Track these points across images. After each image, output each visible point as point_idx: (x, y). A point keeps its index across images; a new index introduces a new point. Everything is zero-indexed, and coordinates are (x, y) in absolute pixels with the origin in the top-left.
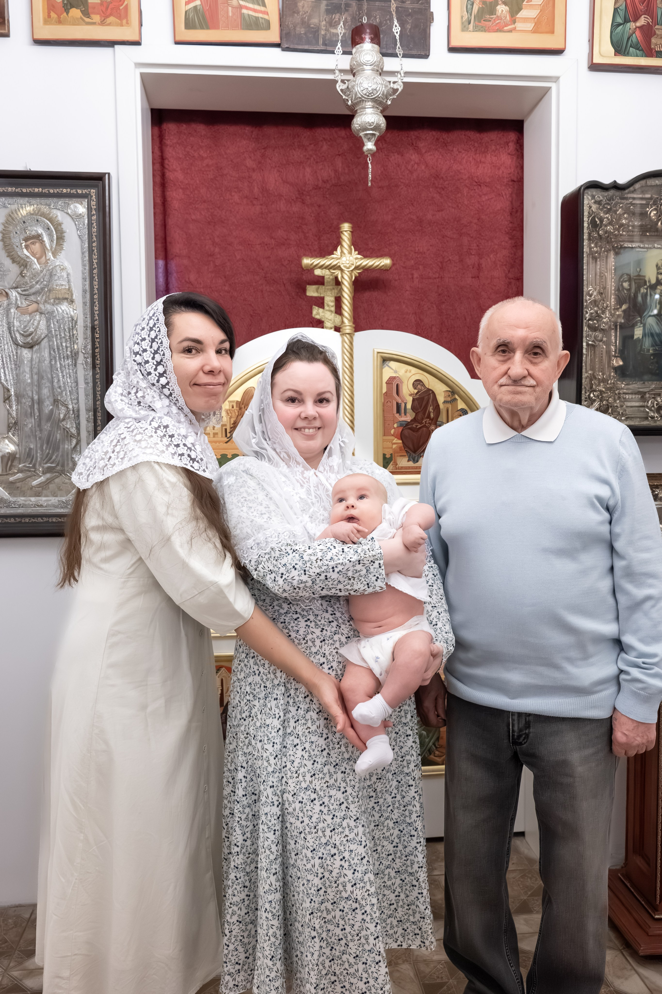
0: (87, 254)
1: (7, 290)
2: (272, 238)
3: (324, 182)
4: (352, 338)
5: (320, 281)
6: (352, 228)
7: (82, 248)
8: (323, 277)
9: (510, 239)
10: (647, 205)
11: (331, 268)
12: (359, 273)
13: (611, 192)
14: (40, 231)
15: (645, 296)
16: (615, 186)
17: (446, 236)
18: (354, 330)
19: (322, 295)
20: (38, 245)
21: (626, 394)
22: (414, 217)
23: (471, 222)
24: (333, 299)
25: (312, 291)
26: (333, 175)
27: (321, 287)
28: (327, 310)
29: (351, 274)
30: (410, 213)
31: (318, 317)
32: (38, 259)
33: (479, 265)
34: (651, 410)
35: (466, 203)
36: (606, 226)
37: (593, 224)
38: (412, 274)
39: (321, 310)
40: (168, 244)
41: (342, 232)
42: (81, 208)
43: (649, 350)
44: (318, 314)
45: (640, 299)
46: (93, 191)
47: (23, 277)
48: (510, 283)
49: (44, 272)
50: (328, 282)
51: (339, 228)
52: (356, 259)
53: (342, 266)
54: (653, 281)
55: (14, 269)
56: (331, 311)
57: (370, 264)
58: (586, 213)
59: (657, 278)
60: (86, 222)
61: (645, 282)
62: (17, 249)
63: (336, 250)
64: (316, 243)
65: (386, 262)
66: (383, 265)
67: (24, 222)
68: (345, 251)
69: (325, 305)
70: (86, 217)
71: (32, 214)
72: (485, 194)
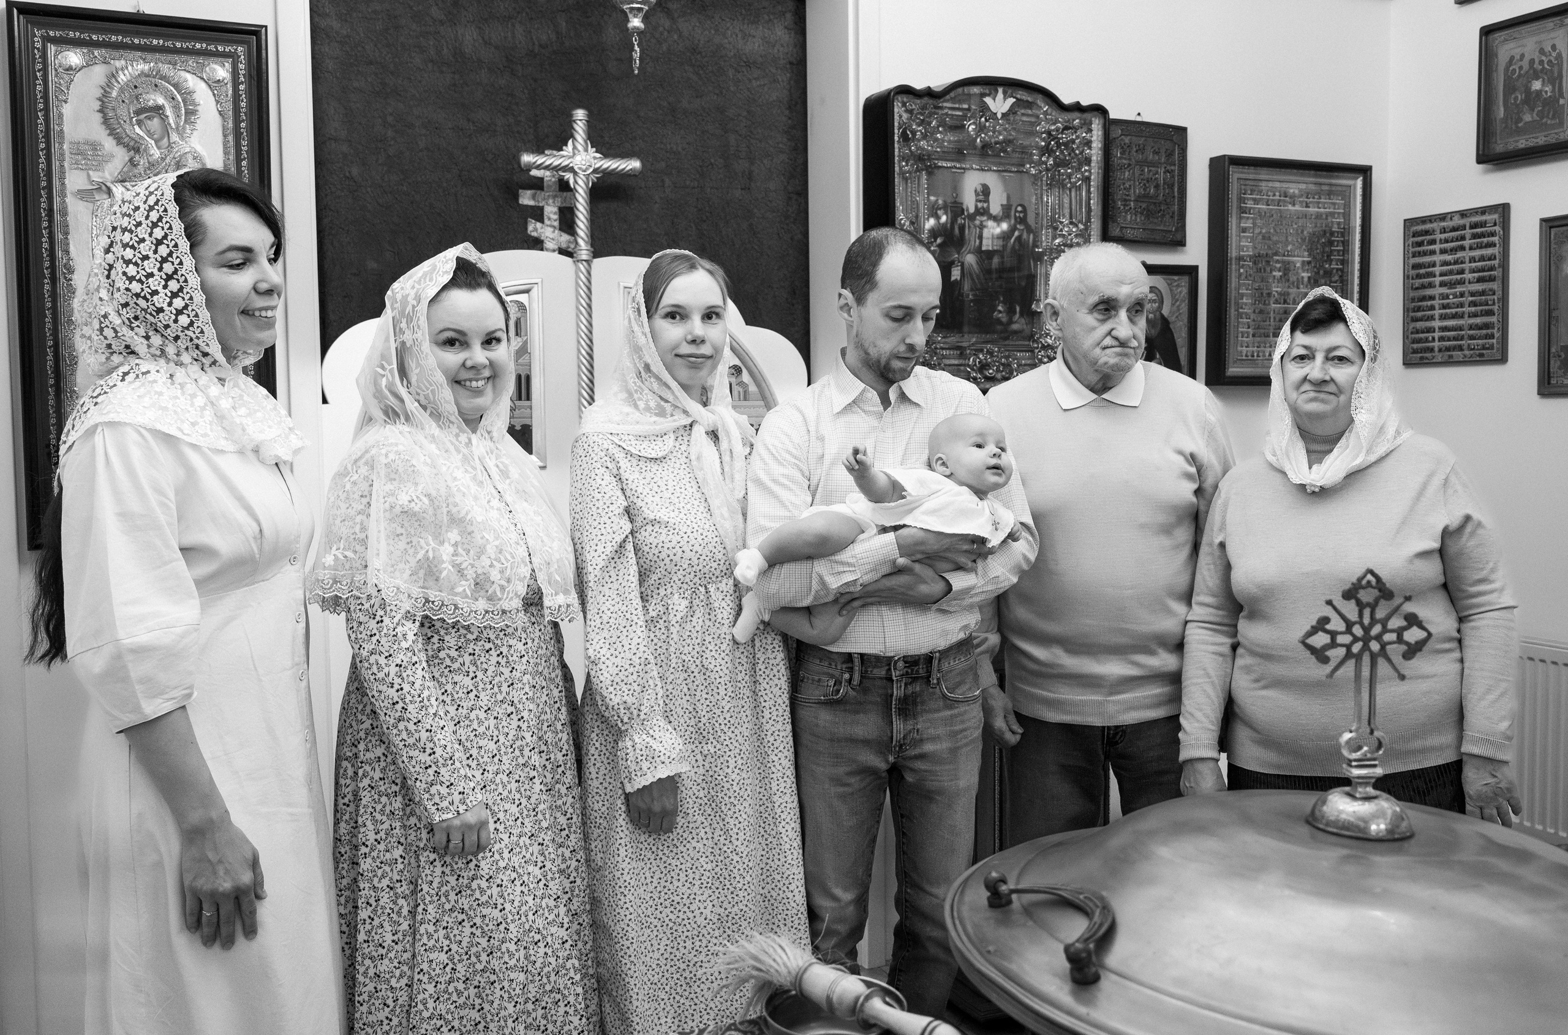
0: (231, 138)
1: (109, 184)
2: (470, 120)
3: (541, 46)
4: (590, 265)
5: (537, 185)
6: (588, 116)
7: (224, 128)
8: (542, 179)
10: (964, 117)
11: (560, 169)
12: (598, 178)
13: (926, 100)
14: (161, 101)
15: (962, 228)
16: (929, 93)
17: (707, 132)
18: (592, 255)
19: (541, 204)
20: (156, 121)
21: (942, 349)
22: (665, 104)
23: (739, 115)
24: (556, 209)
25: (526, 199)
26: (553, 37)
27: (539, 192)
28: (547, 225)
29: (587, 178)
31: (534, 234)
32: (156, 142)
33: (751, 173)
34: (973, 369)
35: (732, 89)
36: (919, 141)
37: (904, 137)
38: (663, 181)
39: (539, 225)
41: (574, 121)
42: (221, 71)
43: (968, 296)
44: (536, 230)
45: (957, 231)
46: (240, 49)
47: (135, 166)
48: (790, 199)
49: (168, 160)
50: (549, 186)
51: (571, 116)
52: (595, 158)
53: (576, 168)
54: (972, 210)
55: (121, 156)
56: (554, 227)
57: (614, 166)
58: (896, 124)
59: (976, 206)
60: (230, 92)
61: (963, 210)
62: (127, 127)
63: (567, 145)
64: (531, 130)
65: (635, 164)
66: (631, 169)
67: (136, 87)
68: (580, 148)
69: (546, 217)
70: (230, 86)
71: (147, 76)
72: (756, 79)
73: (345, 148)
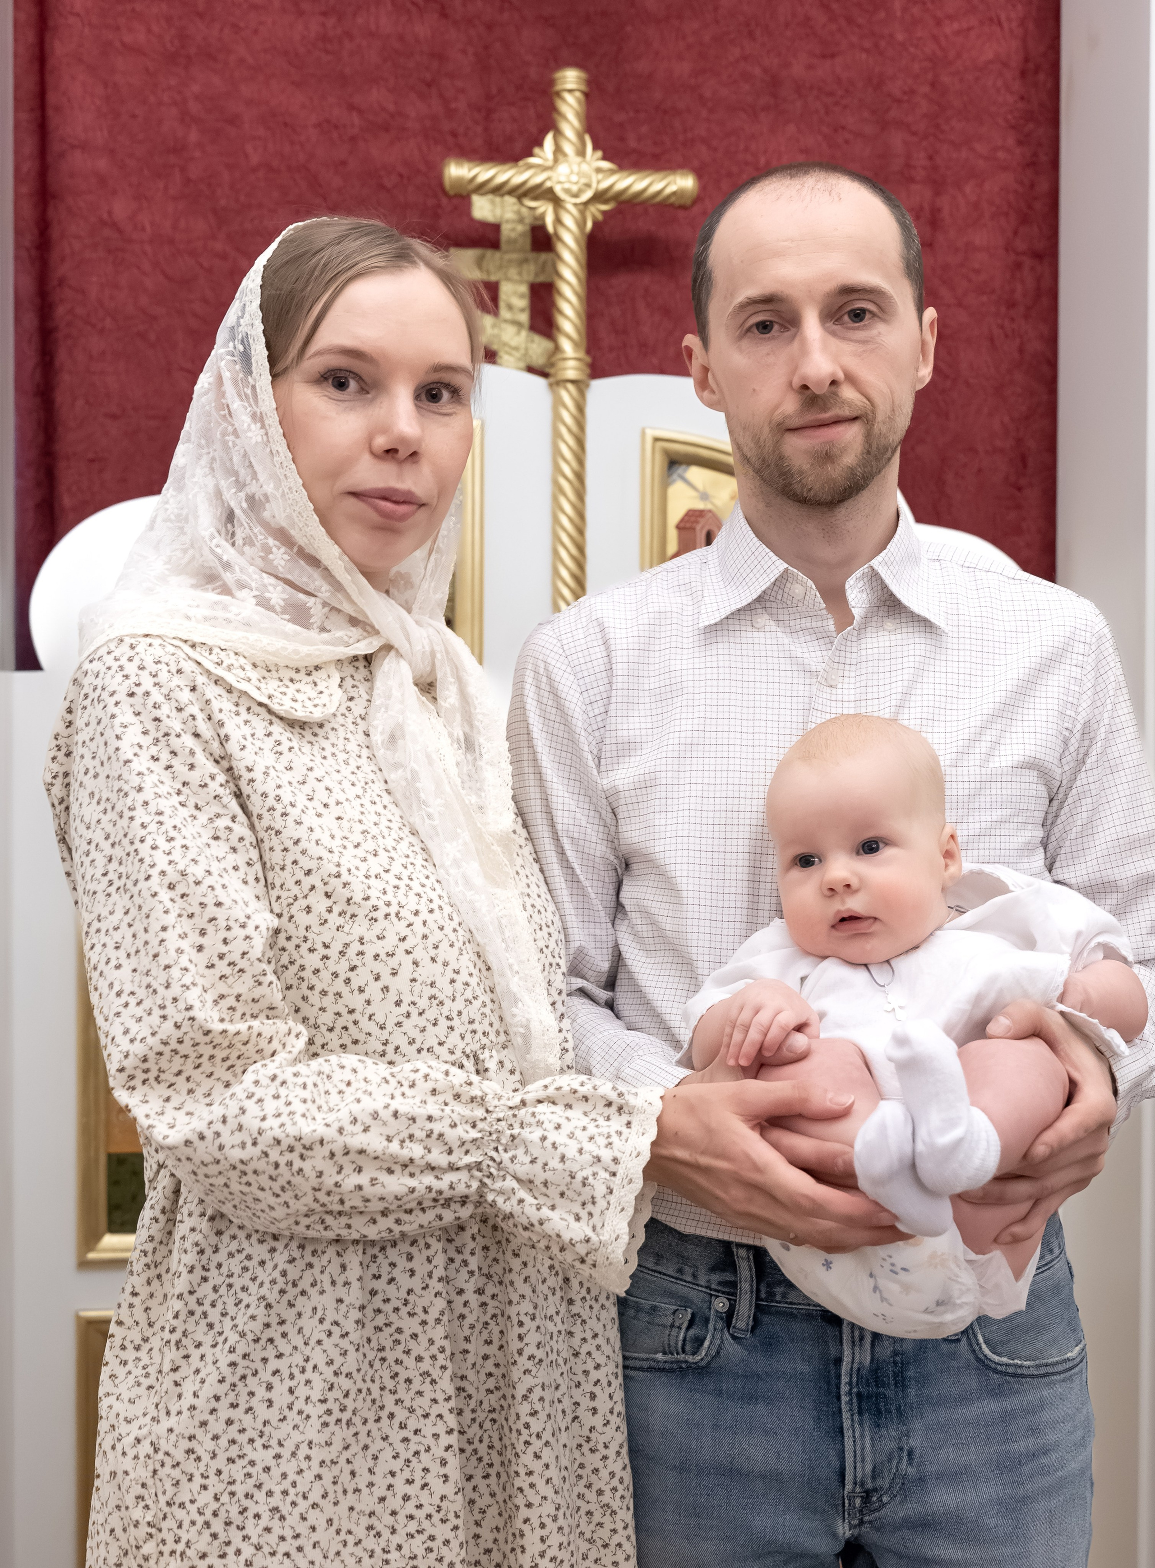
2: (351, 107)
4: (582, 393)
5: (489, 238)
6: (589, 82)
8: (496, 228)
9: (1020, 143)
11: (526, 194)
12: (604, 213)
17: (843, 128)
18: (588, 371)
19: (493, 278)
22: (757, 71)
23: (912, 92)
24: (524, 289)
25: (465, 266)
27: (489, 253)
28: (506, 321)
29: (582, 213)
30: (745, 58)
35: (900, 37)
40: (50, 112)
41: (558, 94)
48: (1018, 266)
50: (510, 241)
51: (552, 82)
52: (599, 170)
53: (558, 190)
56: (518, 324)
57: (639, 186)
63: (540, 144)
64: (479, 129)
65: (684, 183)
66: (674, 193)
68: (568, 148)
69: (502, 305)
72: (951, 18)
73: (102, 164)
